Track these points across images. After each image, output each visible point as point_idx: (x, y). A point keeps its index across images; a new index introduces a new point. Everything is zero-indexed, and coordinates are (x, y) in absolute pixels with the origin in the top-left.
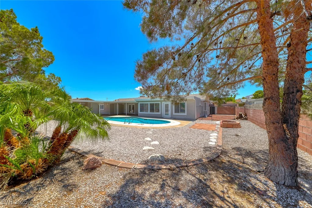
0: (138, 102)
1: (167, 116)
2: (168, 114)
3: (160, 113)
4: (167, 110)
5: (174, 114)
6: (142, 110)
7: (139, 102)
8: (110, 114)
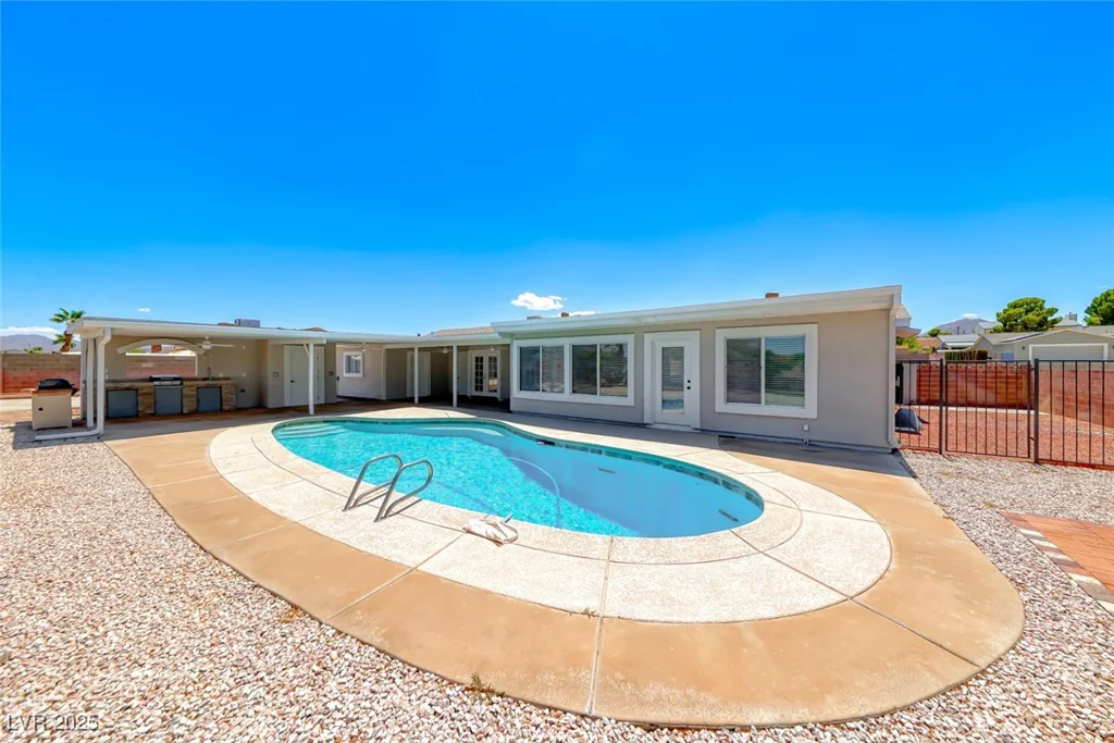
0: (507, 341)
1: (670, 415)
2: (679, 403)
3: (629, 401)
4: (672, 382)
5: (721, 405)
6: (528, 382)
7: (512, 335)
8: (384, 398)
